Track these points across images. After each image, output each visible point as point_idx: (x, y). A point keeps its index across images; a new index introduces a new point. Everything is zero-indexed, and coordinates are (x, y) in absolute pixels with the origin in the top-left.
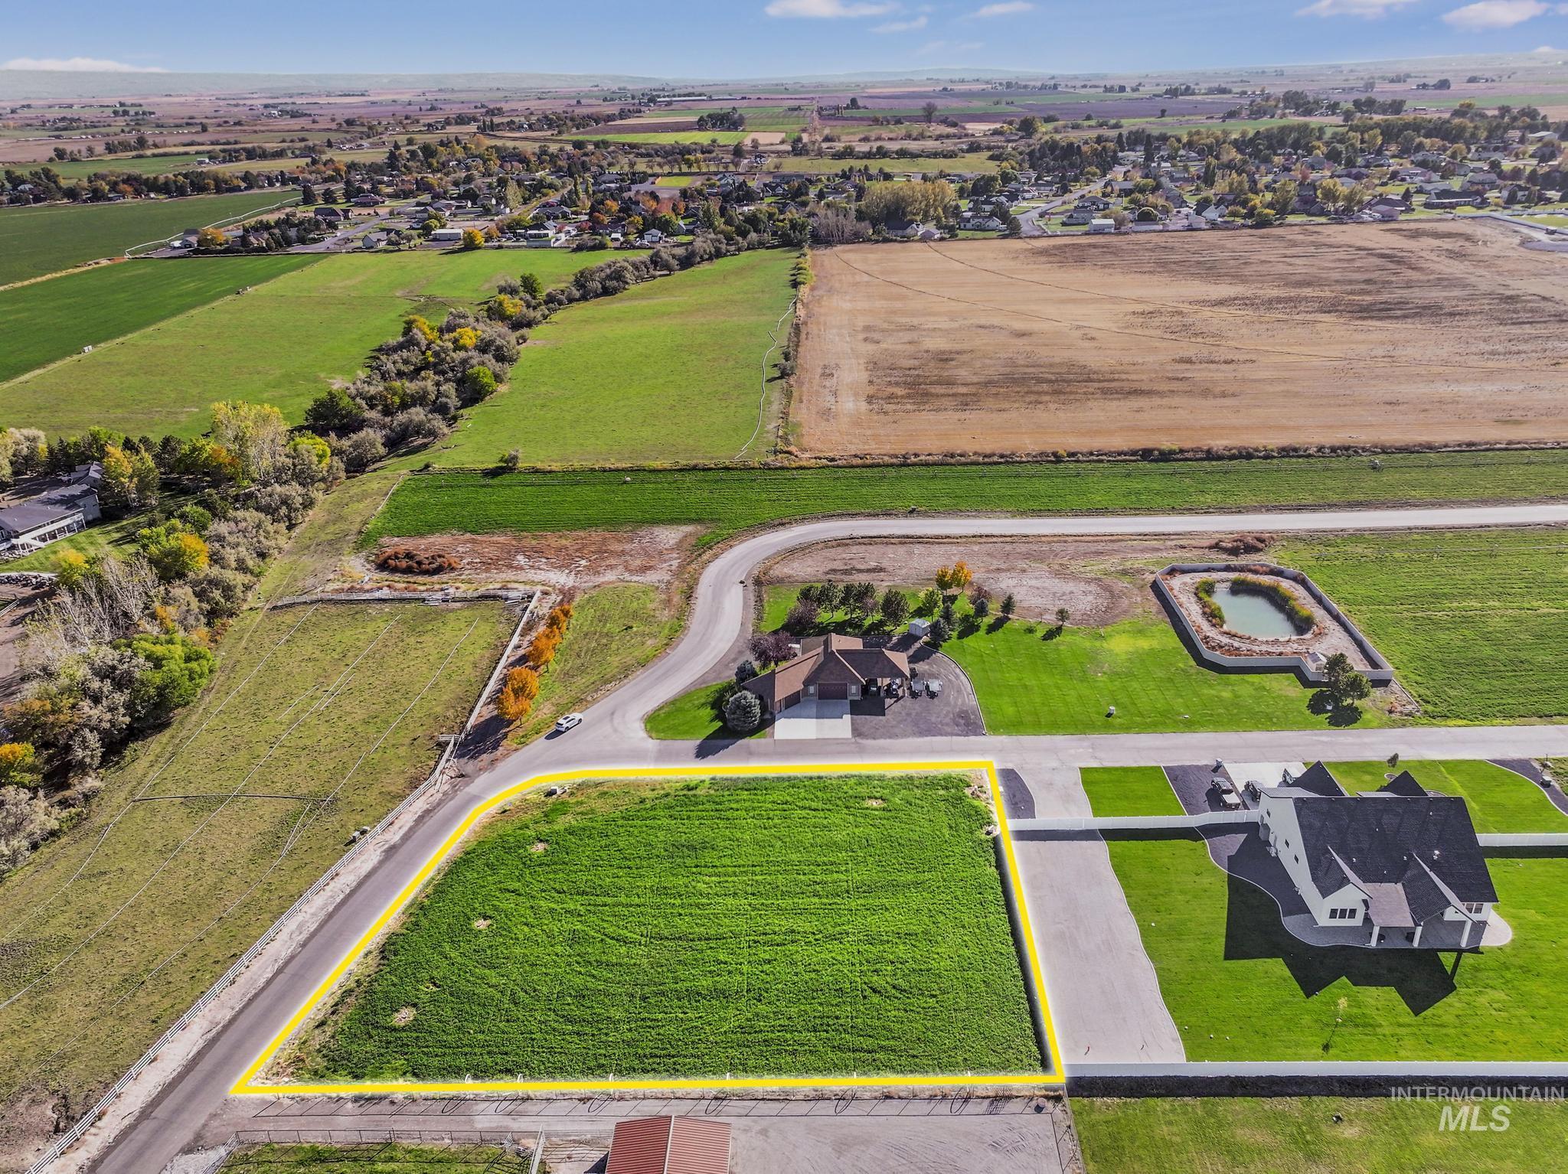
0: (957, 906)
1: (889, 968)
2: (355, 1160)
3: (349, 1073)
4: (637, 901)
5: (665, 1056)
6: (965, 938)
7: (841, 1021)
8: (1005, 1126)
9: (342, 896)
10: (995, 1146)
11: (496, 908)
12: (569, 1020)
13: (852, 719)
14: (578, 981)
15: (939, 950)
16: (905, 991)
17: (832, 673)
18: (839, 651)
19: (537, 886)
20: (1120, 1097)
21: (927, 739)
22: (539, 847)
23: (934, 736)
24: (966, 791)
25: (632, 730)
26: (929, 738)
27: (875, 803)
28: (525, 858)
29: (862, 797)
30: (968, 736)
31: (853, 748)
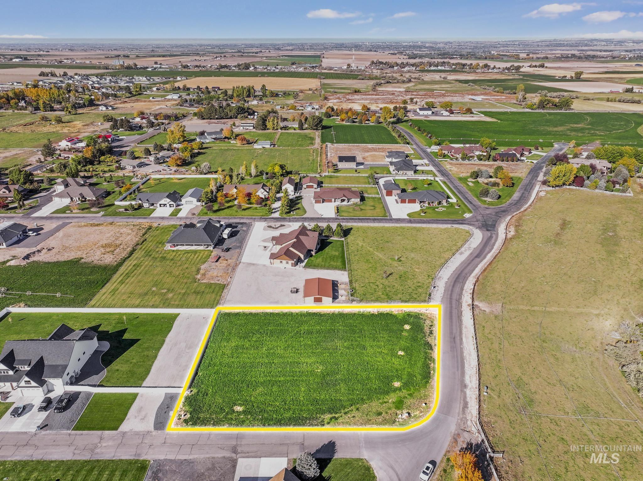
11: (399, 358)
21: (191, 457)
22: (397, 384)
23: (185, 460)
24: (189, 416)
25: (381, 468)
26: (190, 458)
27: (239, 409)
28: (399, 378)
29: (244, 412)
30: (165, 459)
31: (239, 449)
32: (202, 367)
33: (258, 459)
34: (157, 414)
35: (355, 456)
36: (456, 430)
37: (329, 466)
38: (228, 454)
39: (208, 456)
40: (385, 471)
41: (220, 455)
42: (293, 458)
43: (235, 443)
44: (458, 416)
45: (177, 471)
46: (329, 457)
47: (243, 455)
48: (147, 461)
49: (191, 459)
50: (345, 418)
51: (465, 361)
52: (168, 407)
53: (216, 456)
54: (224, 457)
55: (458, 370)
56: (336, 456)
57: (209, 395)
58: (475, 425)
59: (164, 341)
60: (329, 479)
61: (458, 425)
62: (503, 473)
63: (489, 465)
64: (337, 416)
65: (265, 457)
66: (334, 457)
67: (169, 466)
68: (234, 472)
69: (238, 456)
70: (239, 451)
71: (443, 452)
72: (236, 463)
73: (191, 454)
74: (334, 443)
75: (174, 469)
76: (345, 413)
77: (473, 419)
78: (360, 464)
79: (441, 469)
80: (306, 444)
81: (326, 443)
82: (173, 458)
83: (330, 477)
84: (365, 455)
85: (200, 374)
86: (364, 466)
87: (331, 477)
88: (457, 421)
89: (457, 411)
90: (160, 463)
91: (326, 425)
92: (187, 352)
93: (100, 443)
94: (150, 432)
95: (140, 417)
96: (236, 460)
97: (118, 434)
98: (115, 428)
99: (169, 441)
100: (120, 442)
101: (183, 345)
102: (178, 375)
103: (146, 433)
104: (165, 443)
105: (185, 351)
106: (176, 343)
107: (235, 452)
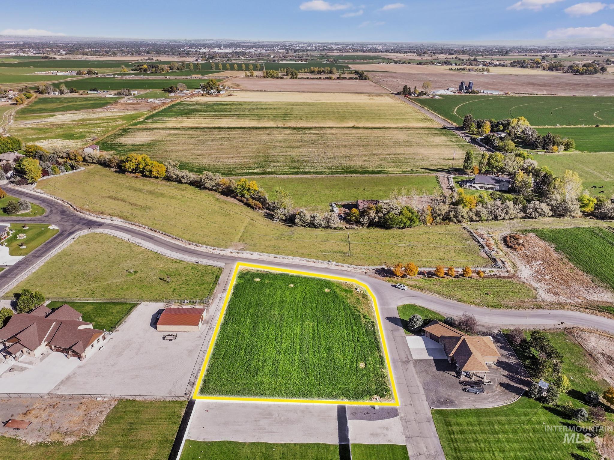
13: (430, 360)
18: (465, 343)
19: (308, 292)
22: (327, 290)
23: (424, 388)
24: (376, 395)
26: (421, 386)
27: (362, 365)
29: (365, 361)
30: (427, 401)
31: (405, 360)
33: (411, 350)
35: (396, 310)
38: (411, 366)
39: (416, 376)
41: (413, 369)
43: (400, 362)
45: (435, 391)
46: (400, 320)
47: (409, 357)
48: (432, 412)
50: (364, 312)
52: (367, 413)
53: (414, 371)
54: (415, 367)
56: (397, 317)
64: (362, 316)
65: (408, 347)
67: (432, 396)
68: (426, 360)
69: (411, 360)
70: (407, 359)
71: (384, 282)
72: (417, 360)
73: (417, 386)
75: (434, 393)
76: (359, 312)
78: (401, 309)
80: (391, 329)
82: (425, 396)
90: (432, 403)
91: (372, 320)
92: (279, 415)
93: (424, 454)
94: (402, 419)
95: (385, 431)
96: (415, 360)
97: (410, 443)
98: (404, 448)
99: (408, 402)
100: (418, 438)
101: (263, 423)
102: (319, 416)
103: (404, 421)
104: (411, 405)
105: (275, 418)
106: (258, 429)
107: (408, 361)
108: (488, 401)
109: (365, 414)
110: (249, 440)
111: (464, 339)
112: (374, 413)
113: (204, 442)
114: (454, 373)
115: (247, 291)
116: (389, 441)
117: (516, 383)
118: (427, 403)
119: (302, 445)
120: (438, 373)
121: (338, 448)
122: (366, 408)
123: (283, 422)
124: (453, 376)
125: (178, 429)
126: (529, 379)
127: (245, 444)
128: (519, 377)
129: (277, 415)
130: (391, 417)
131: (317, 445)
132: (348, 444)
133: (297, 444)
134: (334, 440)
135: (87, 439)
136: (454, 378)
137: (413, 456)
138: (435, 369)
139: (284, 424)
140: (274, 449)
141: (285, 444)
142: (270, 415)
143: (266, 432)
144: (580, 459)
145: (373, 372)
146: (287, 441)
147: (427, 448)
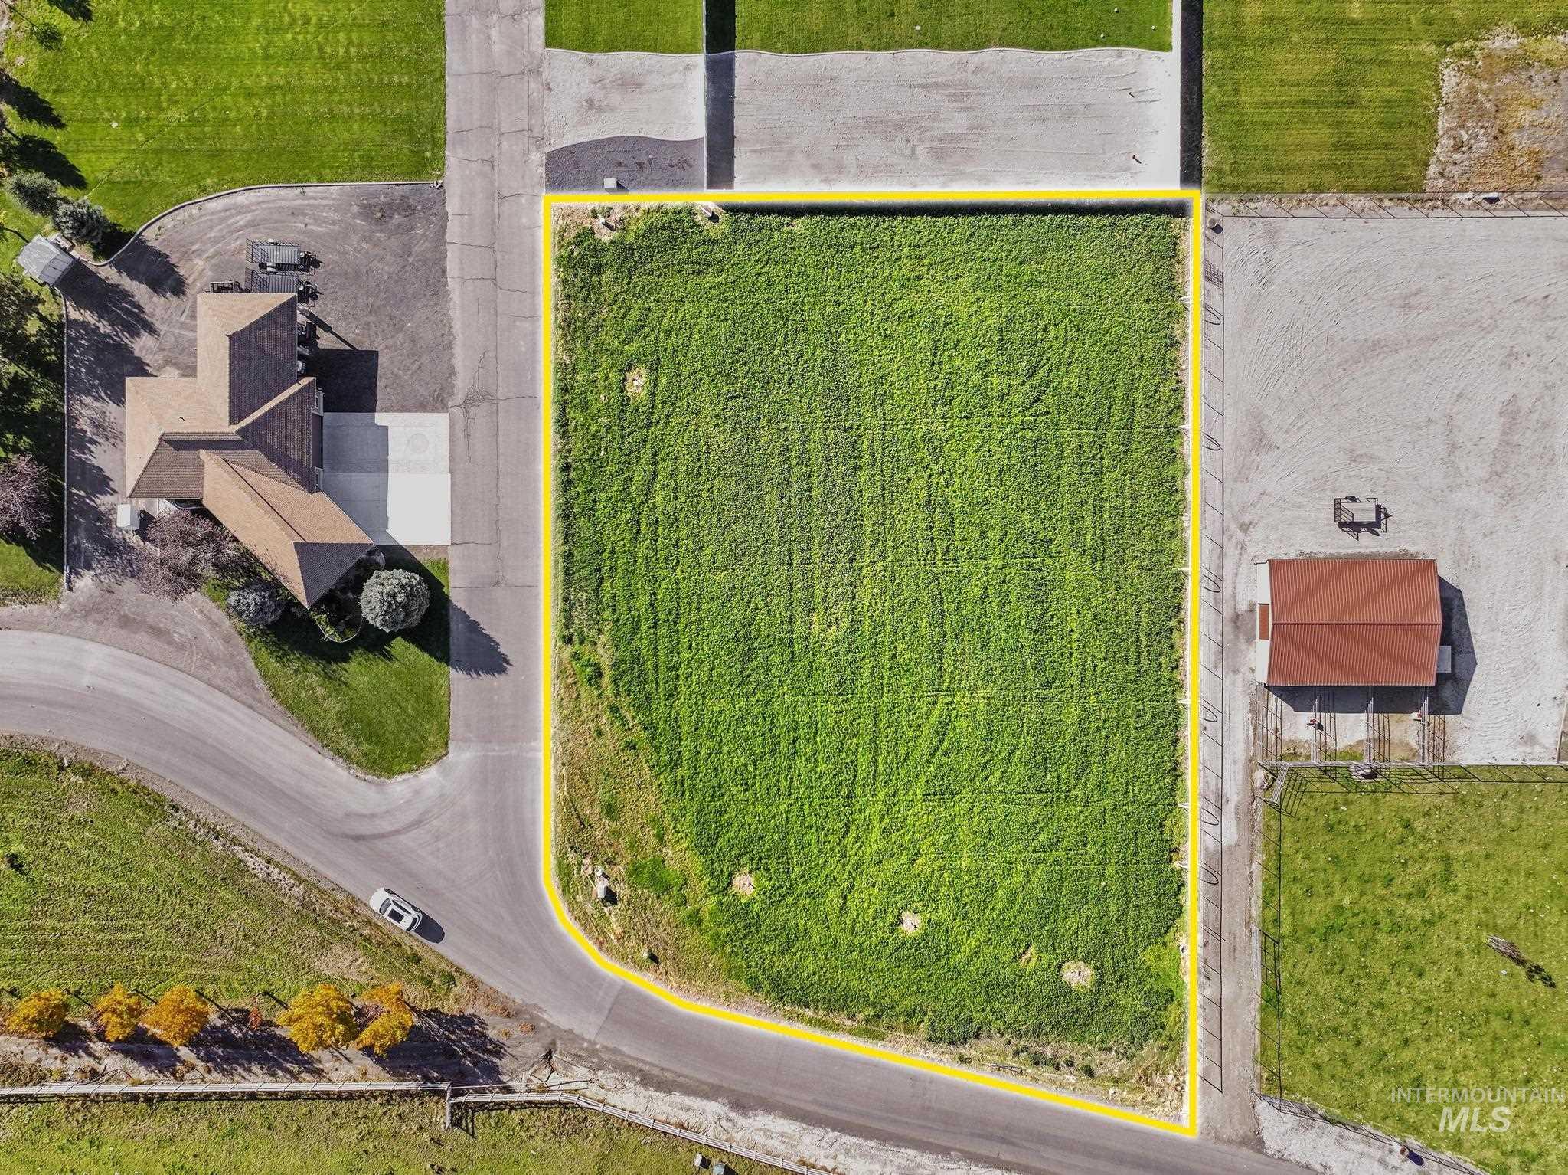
0: (877, 281)
1: (996, 381)
2: (1277, 958)
3: (1166, 1008)
4: (868, 720)
5: (1138, 647)
6: (939, 278)
7: (1087, 441)
8: (1240, 268)
9: (846, 1139)
10: (1265, 282)
11: (881, 913)
12: (1084, 771)
13: (386, 410)
14: (1019, 772)
15: (965, 315)
16: (1038, 362)
17: (290, 437)
18: (236, 416)
19: (834, 866)
20: (1202, 138)
21: (452, 284)
22: (745, 884)
23: (444, 271)
24: (606, 240)
25: (417, 792)
26: (450, 282)
27: (638, 383)
28: (773, 898)
29: (624, 402)
30: (446, 214)
31: (480, 412)
32: (834, 222)
33: (445, 464)
34: (611, 140)
35: (456, 727)
36: (550, 1026)
37: (426, 656)
38: (462, 384)
39: (457, 327)
40: (409, 802)
41: (458, 363)
42: (450, 558)
43: (499, 395)
44: (605, 1048)
45: (410, 260)
46: (454, 656)
47: (460, 426)
48: (442, 169)
49: (446, 285)
50: (594, 706)
51: (873, 1144)
52: (640, 165)
53: (458, 350)
54: (452, 373)
55: (815, 1102)
56: (456, 676)
57: (696, 280)
58: (573, 1086)
59: (980, 44)
60: (385, 656)
61: (572, 1037)
62: (405, 1108)
63: (427, 1078)
64: (606, 681)
65: (453, 485)
66: (452, 671)
67: (423, 235)
68: (403, 409)
69: (456, 410)
70: (473, 411)
71: (470, 969)
72: (434, 409)
73: (463, 280)
74: (502, 671)
75: (416, 249)
76: (614, 710)
77: (594, 1087)
78: (431, 739)
79: (420, 951)
80: (499, 593)
81: (502, 649)
82: (448, 237)
83: (389, 657)
84: (461, 756)
85: (800, 225)
86: (422, 750)
87: (390, 660)
88: (587, 1037)
89: (625, 1049)
90: (434, 207)
91: (568, 650)
92: (913, 151)
93: (502, 17)
94: (540, 141)
95: (598, 96)
96: (444, 408)
97: (532, 55)
98: (552, 39)
99: (507, 207)
100: (504, 71)
101: (956, 122)
102: (791, 153)
103: (536, 132)
104: (502, 198)
105: (922, 140)
106: (968, 95)
107: (468, 402)
108: (249, 216)
109: (650, 160)
110: (988, 56)
111: (232, 422)
112: (620, 164)
113: (1117, 44)
114: (325, 341)
115: (1111, 870)
116: (591, 63)
117: (126, 295)
118: (449, 208)
119: (840, 46)
120: (379, 345)
121: (738, 41)
122: (641, 185)
123: (899, 128)
124: (328, 329)
125: (1204, 89)
126: (74, 315)
127: (1003, 44)
128: (104, 327)
129: (919, 150)
130: (571, 150)
131: (794, 49)
132: (708, 52)
133: (852, 48)
134: (748, 63)
135: (1456, 46)
136: (328, 320)
137: (531, 10)
138: (383, 360)
139: (896, 117)
140: (918, 28)
141: (887, 48)
142: (939, 154)
143: (945, 85)
144: (72, 4)
145: (602, 347)
146: (883, 58)
147: (489, 37)
